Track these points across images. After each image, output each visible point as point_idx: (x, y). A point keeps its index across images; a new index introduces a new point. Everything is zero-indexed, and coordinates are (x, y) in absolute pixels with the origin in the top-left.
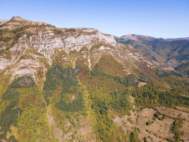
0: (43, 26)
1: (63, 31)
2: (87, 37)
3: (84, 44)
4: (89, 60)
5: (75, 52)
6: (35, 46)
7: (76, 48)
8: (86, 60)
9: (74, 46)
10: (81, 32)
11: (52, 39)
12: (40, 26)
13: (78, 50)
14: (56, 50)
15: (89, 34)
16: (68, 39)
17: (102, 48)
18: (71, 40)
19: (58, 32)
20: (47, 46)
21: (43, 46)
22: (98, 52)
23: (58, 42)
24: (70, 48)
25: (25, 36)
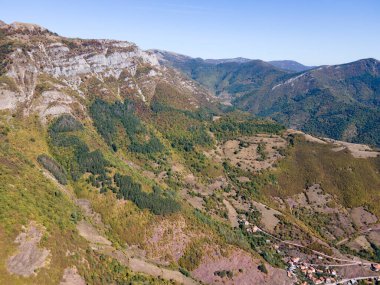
1: (79, 43)
2: (124, 56)
3: (123, 66)
4: (140, 91)
5: (112, 79)
6: (46, 69)
7: (111, 72)
8: (135, 91)
9: (107, 70)
10: (111, 48)
11: (68, 57)
13: (117, 76)
14: (83, 77)
15: (125, 50)
16: (96, 59)
17: (153, 73)
18: (101, 59)
19: (75, 47)
20: (65, 69)
21: (58, 69)
22: (149, 79)
23: (81, 65)
24: (102, 74)
25: (20, 50)
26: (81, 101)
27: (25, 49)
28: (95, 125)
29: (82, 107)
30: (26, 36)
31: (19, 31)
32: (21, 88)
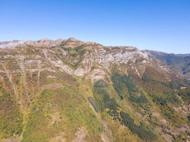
0: (96, 45)
1: (110, 49)
2: (130, 53)
3: (129, 58)
4: (137, 70)
5: (123, 64)
6: (96, 60)
7: (123, 61)
8: (134, 70)
9: (122, 60)
10: (124, 50)
11: (105, 54)
12: (94, 46)
13: (126, 63)
14: (110, 63)
15: (131, 51)
16: (117, 55)
17: (144, 62)
18: (119, 55)
19: (109, 50)
20: (103, 59)
21: (101, 59)
22: (142, 64)
23: (110, 58)
24: (119, 62)
25: (88, 52)
26: (109, 74)
27: (90, 52)
28: (113, 85)
29: (109, 77)
30: (91, 47)
31: (88, 45)
32: (86, 67)
